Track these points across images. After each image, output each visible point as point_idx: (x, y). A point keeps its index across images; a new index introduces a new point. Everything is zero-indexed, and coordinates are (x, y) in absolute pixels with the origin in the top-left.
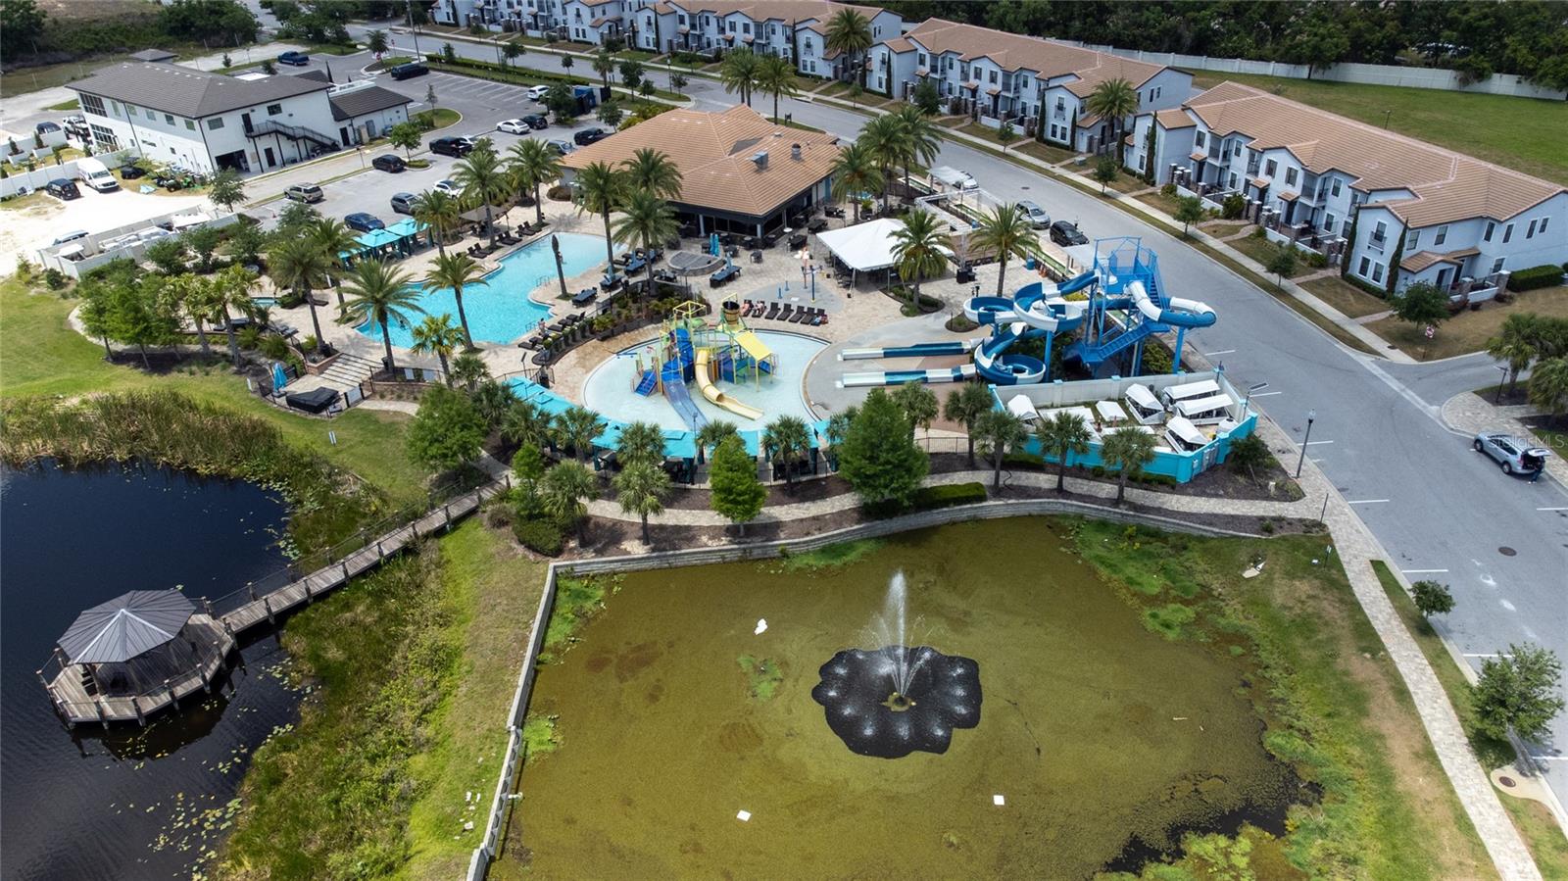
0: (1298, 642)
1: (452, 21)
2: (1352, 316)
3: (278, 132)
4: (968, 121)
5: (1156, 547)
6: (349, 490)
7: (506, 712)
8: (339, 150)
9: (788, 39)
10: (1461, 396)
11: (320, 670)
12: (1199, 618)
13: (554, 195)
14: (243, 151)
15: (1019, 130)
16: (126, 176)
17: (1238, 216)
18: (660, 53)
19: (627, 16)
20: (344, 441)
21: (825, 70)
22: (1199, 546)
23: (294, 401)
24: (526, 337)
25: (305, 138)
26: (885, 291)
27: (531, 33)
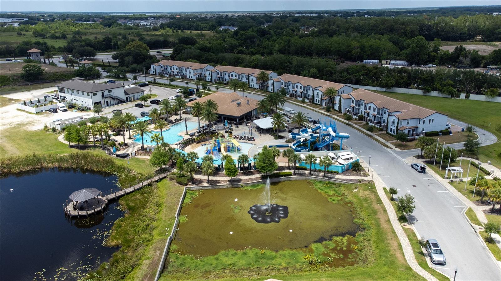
0: (364, 203)
1: (154, 74)
2: (387, 141)
3: (111, 97)
4: (294, 99)
5: (333, 186)
6: (133, 174)
7: (175, 214)
8: (125, 102)
9: (247, 78)
10: (410, 157)
11: (128, 207)
12: (342, 199)
13: (184, 113)
14: (101, 102)
15: (307, 101)
16: (69, 108)
17: (362, 120)
18: (212, 82)
19: (203, 73)
20: (131, 164)
21: (257, 86)
22: (343, 186)
23: (118, 156)
24: (178, 143)
25: (117, 99)
26: (270, 134)
27: (176, 77)
